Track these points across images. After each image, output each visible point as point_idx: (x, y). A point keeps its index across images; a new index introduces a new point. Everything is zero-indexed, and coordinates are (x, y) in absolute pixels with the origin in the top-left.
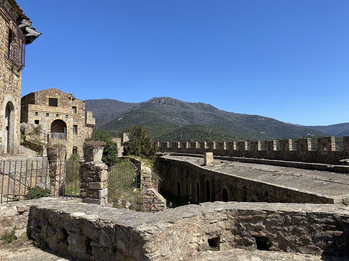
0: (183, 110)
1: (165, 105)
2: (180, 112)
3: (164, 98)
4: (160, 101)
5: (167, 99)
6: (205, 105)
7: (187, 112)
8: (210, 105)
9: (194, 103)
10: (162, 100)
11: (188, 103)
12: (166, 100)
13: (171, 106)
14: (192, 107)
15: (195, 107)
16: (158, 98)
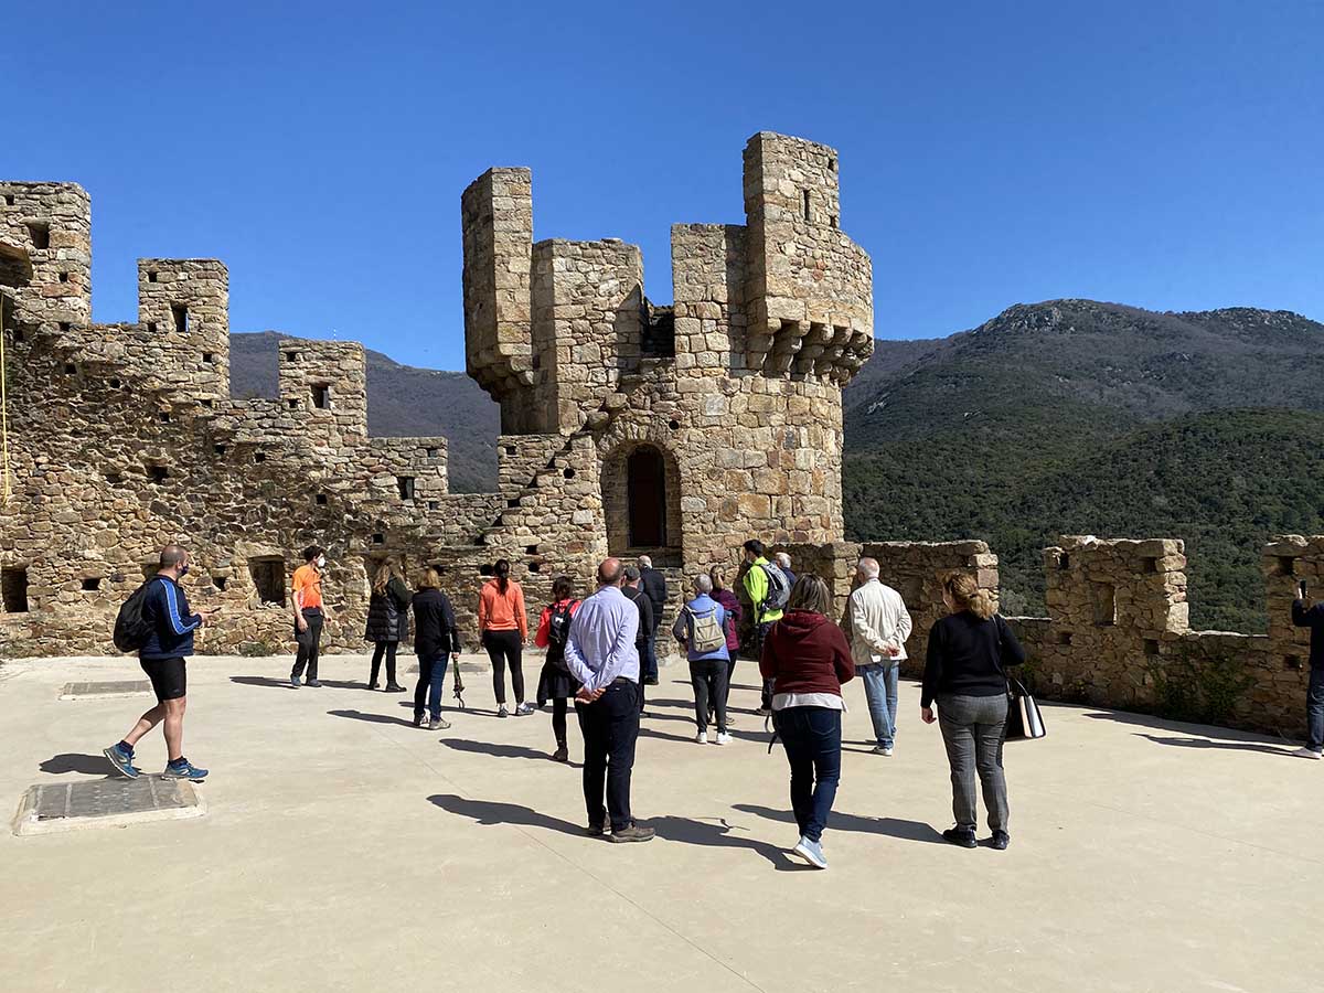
0: (1153, 347)
1: (1066, 336)
2: (1140, 360)
3: (1059, 304)
4: (1040, 320)
5: (1075, 305)
6: (1263, 319)
7: (1173, 355)
8: (1291, 313)
9: (1205, 313)
10: (1049, 314)
11: (1178, 316)
12: (1069, 313)
13: (1093, 336)
14: (1197, 330)
15: (1212, 331)
16: (1032, 306)
